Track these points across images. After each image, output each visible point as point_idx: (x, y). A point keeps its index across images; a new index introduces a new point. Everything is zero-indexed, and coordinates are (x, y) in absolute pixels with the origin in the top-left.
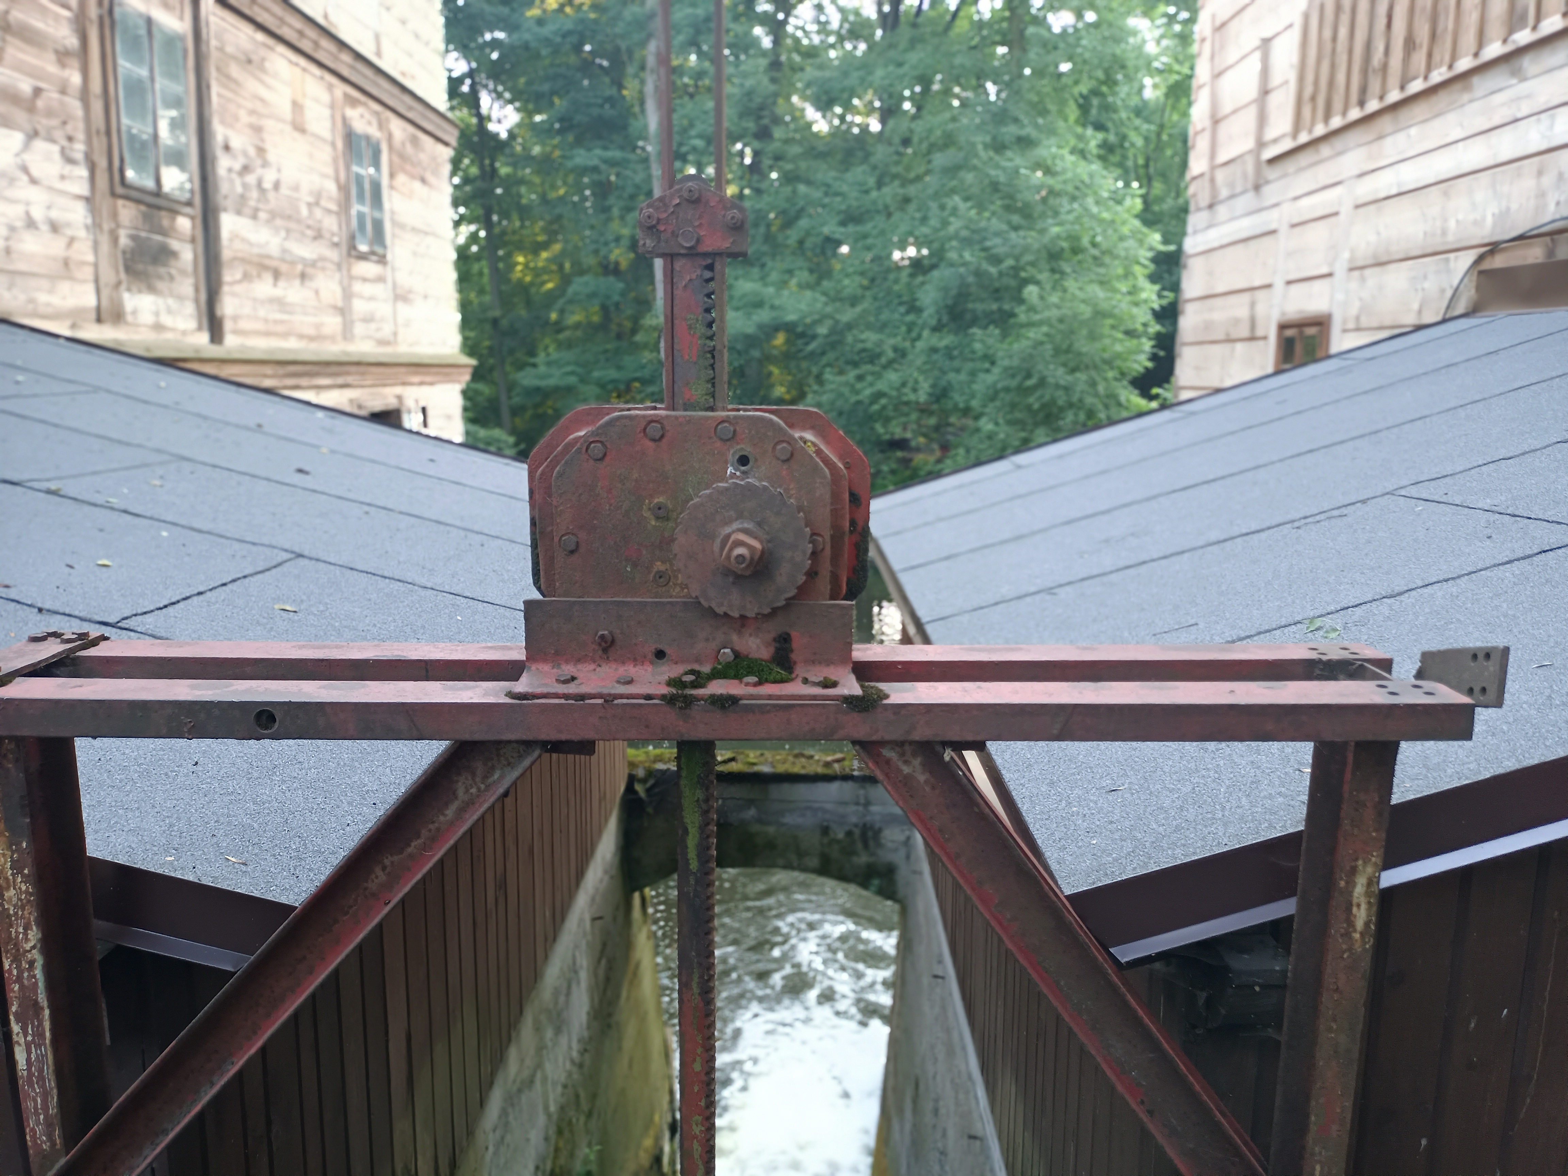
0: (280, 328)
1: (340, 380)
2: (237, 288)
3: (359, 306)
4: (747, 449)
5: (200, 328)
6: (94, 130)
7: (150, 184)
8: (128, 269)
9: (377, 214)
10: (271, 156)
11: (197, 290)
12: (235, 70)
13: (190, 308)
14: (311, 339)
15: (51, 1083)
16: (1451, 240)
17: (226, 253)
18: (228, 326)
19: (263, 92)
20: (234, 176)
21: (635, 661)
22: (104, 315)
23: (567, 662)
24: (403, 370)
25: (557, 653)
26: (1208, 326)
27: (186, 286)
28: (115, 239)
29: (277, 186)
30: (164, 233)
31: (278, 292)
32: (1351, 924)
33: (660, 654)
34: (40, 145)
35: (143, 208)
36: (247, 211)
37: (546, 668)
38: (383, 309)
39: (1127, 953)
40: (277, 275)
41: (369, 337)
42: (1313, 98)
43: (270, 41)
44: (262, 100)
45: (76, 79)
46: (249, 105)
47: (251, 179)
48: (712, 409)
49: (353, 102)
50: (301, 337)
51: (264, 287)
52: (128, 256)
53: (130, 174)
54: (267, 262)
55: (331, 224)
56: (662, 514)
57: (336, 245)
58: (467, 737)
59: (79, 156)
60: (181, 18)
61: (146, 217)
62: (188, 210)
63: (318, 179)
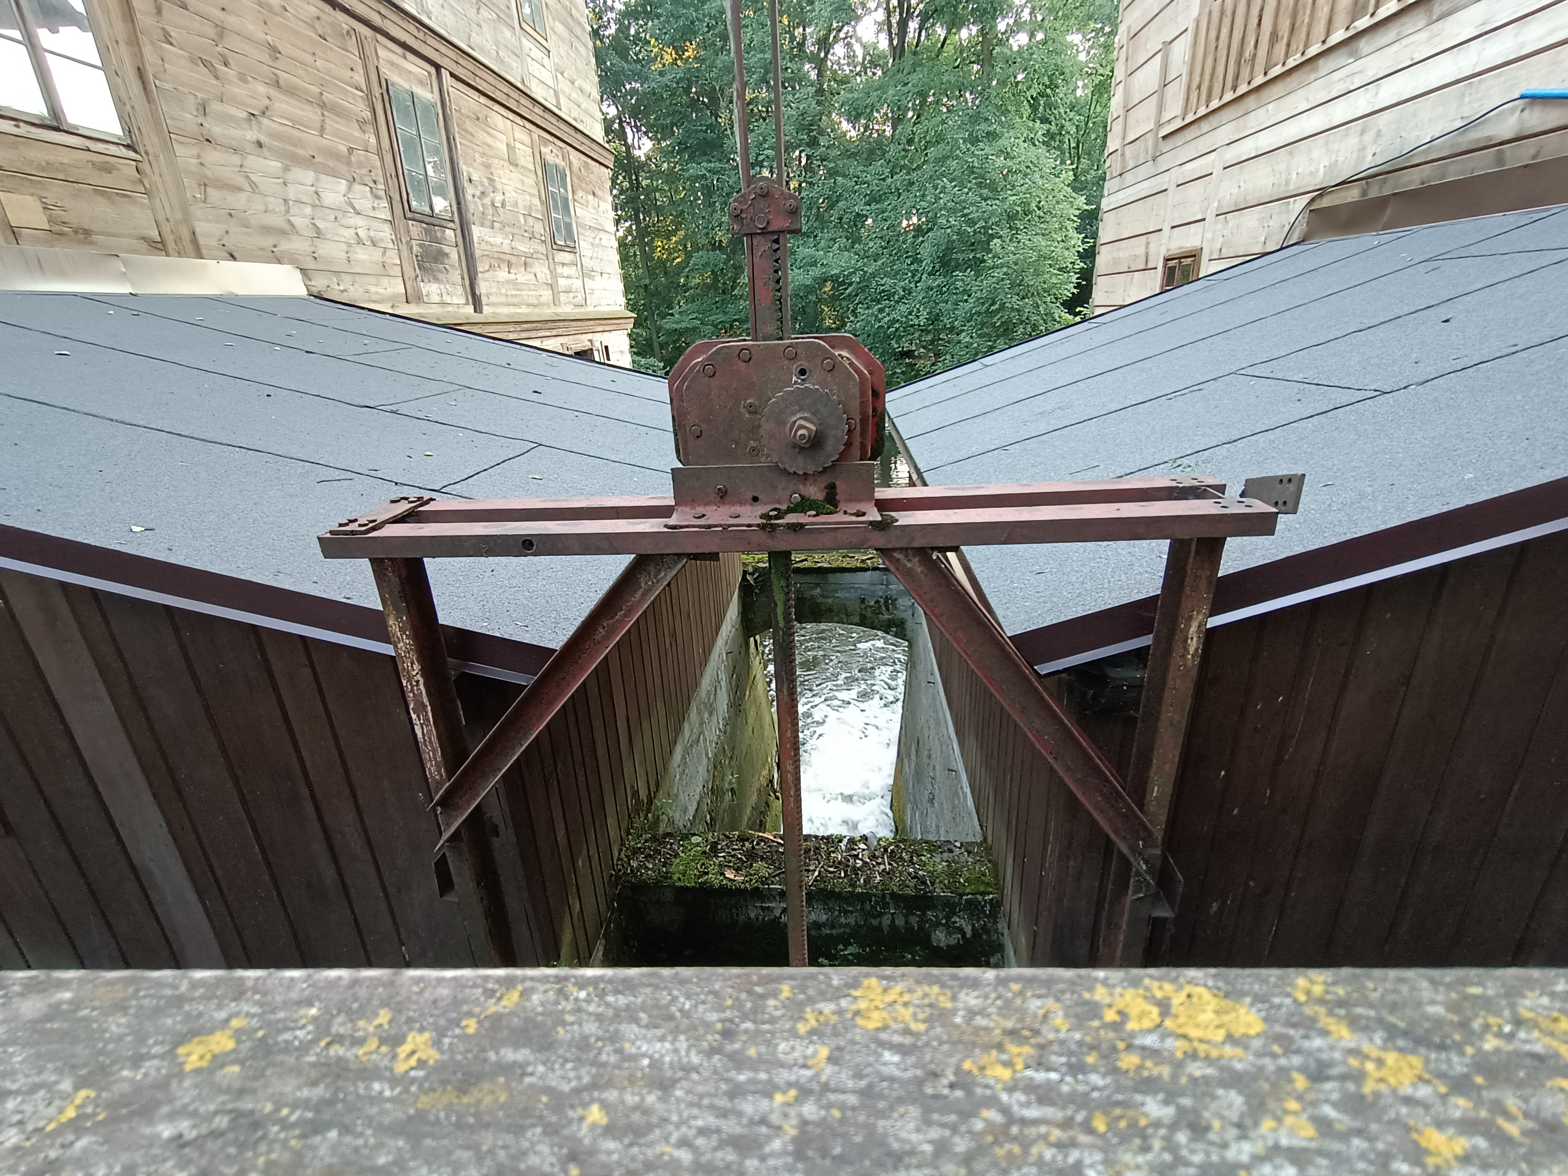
0: (515, 300)
1: (554, 332)
2: (487, 275)
3: (562, 282)
4: (805, 365)
5: (467, 303)
6: (388, 174)
7: (427, 210)
8: (421, 267)
9: (567, 220)
10: (499, 186)
11: (463, 278)
12: (469, 125)
13: (460, 290)
14: (535, 306)
15: (436, 745)
16: (1292, 189)
17: (478, 253)
18: (484, 300)
19: (489, 140)
20: (476, 199)
21: (741, 503)
22: (410, 299)
23: (699, 505)
24: (592, 323)
25: (693, 501)
26: (1116, 261)
27: (456, 276)
28: (411, 248)
29: (503, 205)
30: (439, 241)
31: (512, 276)
32: (1186, 650)
33: (755, 499)
34: (357, 187)
35: (424, 225)
36: (487, 223)
37: (687, 509)
38: (577, 284)
39: (1044, 669)
40: (509, 265)
41: (569, 303)
42: (1199, 87)
43: (490, 103)
44: (489, 146)
45: (373, 140)
46: (481, 150)
47: (487, 201)
48: (781, 339)
49: (546, 142)
50: (529, 305)
51: (502, 274)
52: (420, 258)
53: (414, 203)
54: (503, 256)
55: (539, 228)
56: (753, 410)
57: (544, 242)
58: (643, 552)
59: (382, 193)
60: (432, 92)
61: (427, 232)
62: (451, 225)
63: (528, 198)
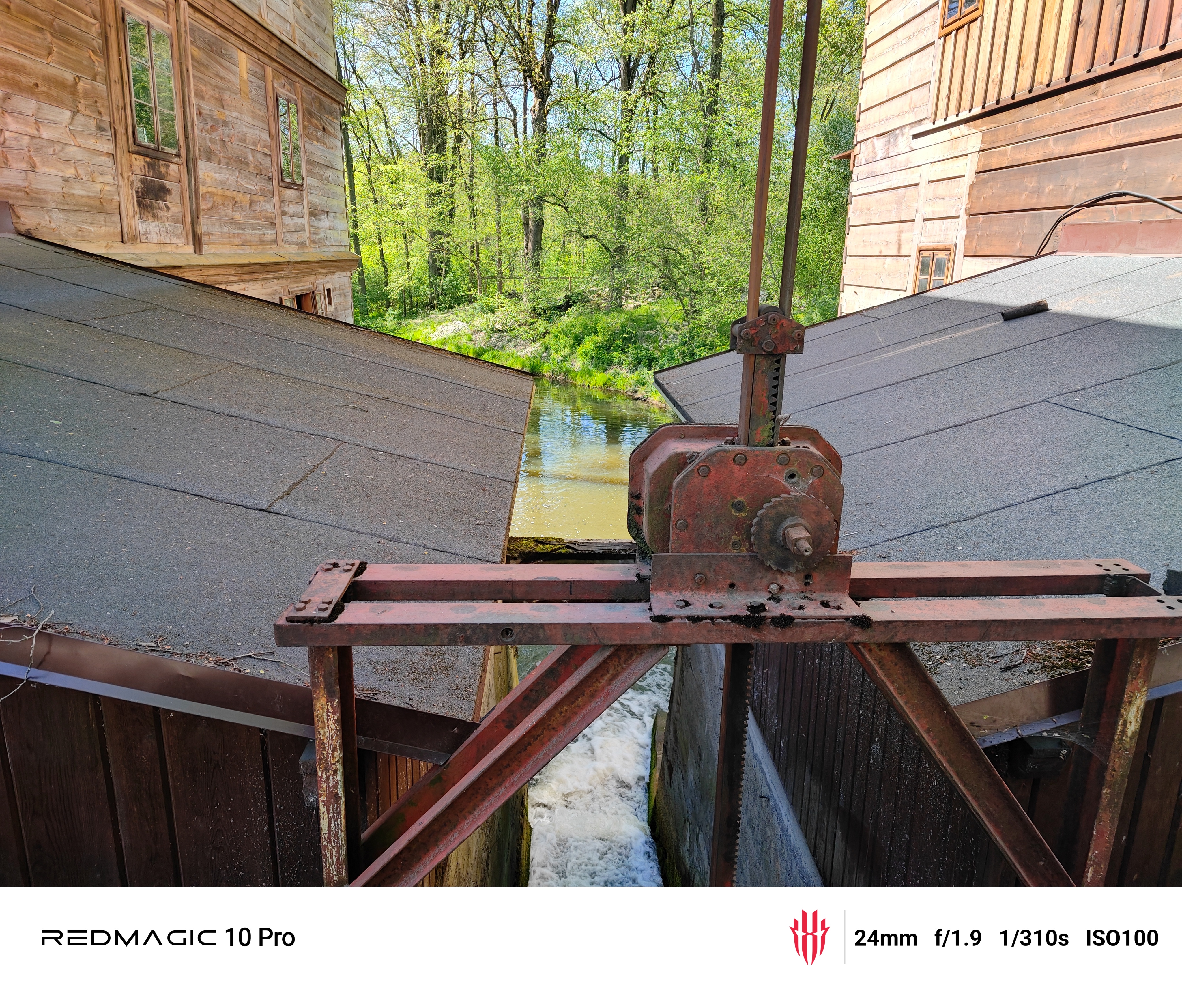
0: (238, 241)
2: (210, 214)
3: (287, 222)
4: (796, 471)
5: (186, 243)
6: (115, 106)
8: (139, 204)
10: (229, 120)
11: (185, 217)
12: (203, 57)
13: (180, 230)
14: (257, 248)
15: (343, 841)
17: (202, 189)
18: (204, 239)
19: (223, 72)
20: (204, 133)
21: (718, 590)
22: (127, 239)
23: (676, 591)
24: (316, 265)
26: (866, 244)
27: (177, 214)
28: (132, 184)
29: (232, 139)
30: (161, 176)
31: (236, 214)
33: (732, 586)
34: (80, 119)
35: (148, 160)
36: (214, 158)
38: (302, 222)
40: (234, 202)
41: (294, 244)
42: (948, 96)
43: (224, 33)
44: (222, 78)
45: (102, 68)
46: (213, 82)
47: (216, 135)
49: (278, 76)
50: (251, 245)
51: (227, 212)
52: (140, 194)
54: (228, 193)
55: (267, 164)
56: (740, 508)
57: (270, 179)
59: (106, 126)
61: (151, 166)
62: (176, 160)
63: (257, 132)
